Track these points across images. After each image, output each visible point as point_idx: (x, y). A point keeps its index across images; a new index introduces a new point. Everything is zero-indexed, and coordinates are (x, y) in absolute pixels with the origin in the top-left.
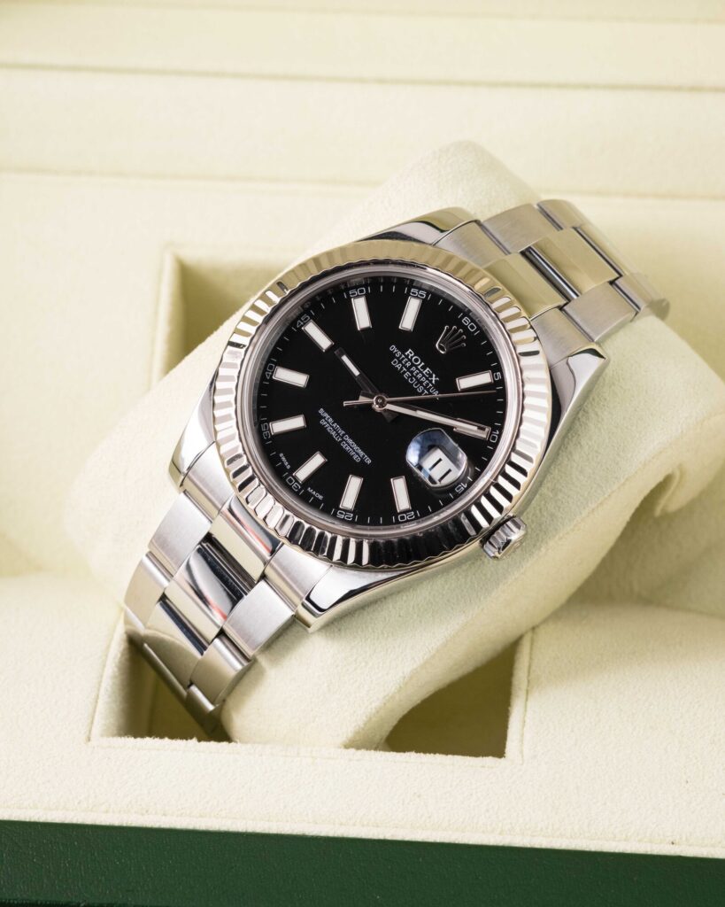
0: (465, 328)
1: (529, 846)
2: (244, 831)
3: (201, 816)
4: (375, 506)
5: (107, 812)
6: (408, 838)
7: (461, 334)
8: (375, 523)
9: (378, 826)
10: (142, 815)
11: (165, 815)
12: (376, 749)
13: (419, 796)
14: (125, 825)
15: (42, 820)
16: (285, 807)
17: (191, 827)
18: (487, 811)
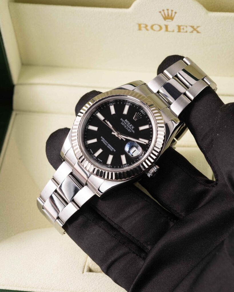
0: (141, 113)
4: (117, 163)
7: (140, 115)
8: (117, 168)
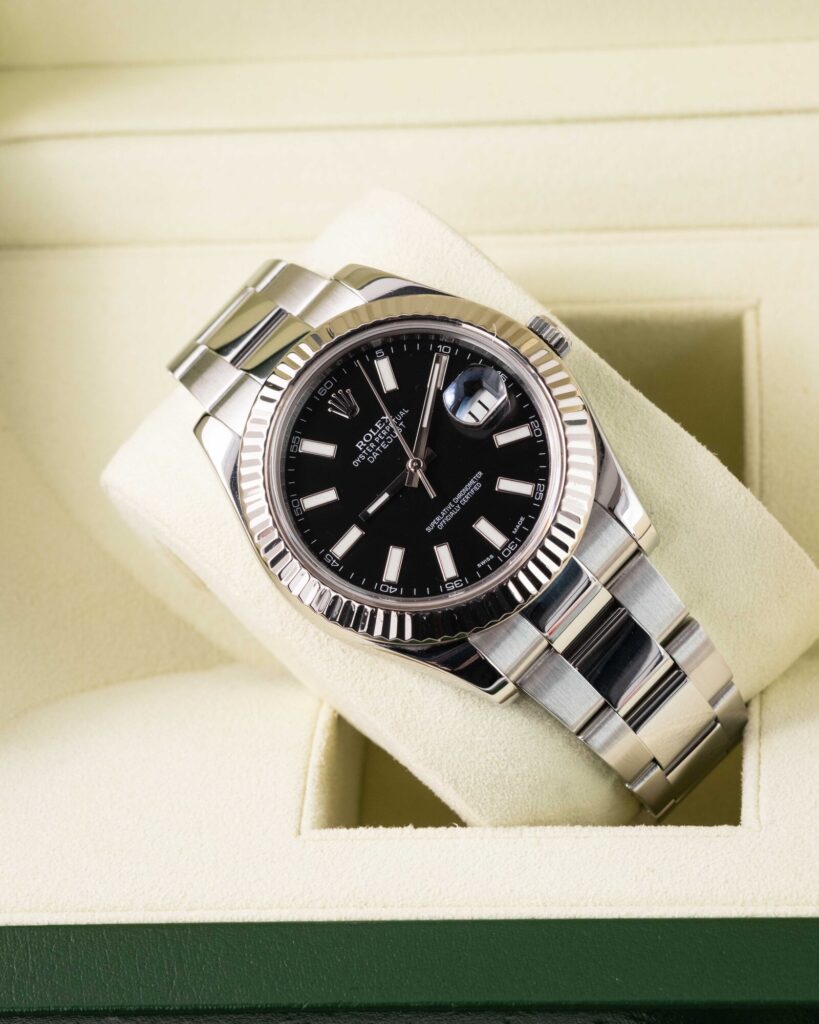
1: (773, 916)
2: (470, 918)
3: (424, 906)
5: (324, 907)
6: (644, 915)
9: (611, 905)
10: (361, 908)
11: (384, 907)
12: (603, 825)
13: (653, 871)
14: (343, 920)
15: (256, 919)
16: (512, 891)
17: (413, 918)
18: (727, 882)
